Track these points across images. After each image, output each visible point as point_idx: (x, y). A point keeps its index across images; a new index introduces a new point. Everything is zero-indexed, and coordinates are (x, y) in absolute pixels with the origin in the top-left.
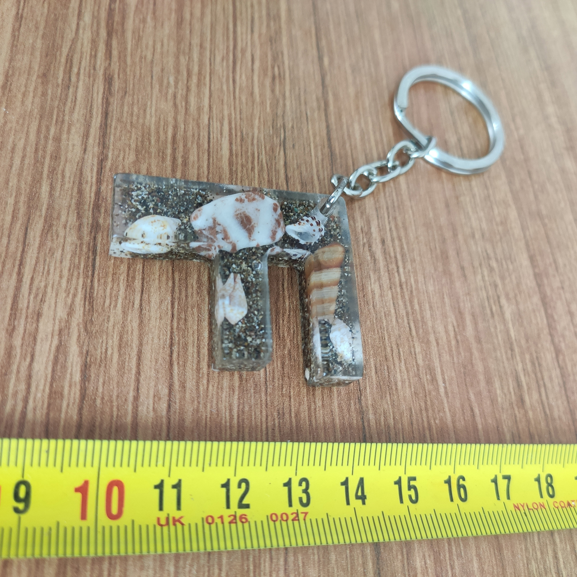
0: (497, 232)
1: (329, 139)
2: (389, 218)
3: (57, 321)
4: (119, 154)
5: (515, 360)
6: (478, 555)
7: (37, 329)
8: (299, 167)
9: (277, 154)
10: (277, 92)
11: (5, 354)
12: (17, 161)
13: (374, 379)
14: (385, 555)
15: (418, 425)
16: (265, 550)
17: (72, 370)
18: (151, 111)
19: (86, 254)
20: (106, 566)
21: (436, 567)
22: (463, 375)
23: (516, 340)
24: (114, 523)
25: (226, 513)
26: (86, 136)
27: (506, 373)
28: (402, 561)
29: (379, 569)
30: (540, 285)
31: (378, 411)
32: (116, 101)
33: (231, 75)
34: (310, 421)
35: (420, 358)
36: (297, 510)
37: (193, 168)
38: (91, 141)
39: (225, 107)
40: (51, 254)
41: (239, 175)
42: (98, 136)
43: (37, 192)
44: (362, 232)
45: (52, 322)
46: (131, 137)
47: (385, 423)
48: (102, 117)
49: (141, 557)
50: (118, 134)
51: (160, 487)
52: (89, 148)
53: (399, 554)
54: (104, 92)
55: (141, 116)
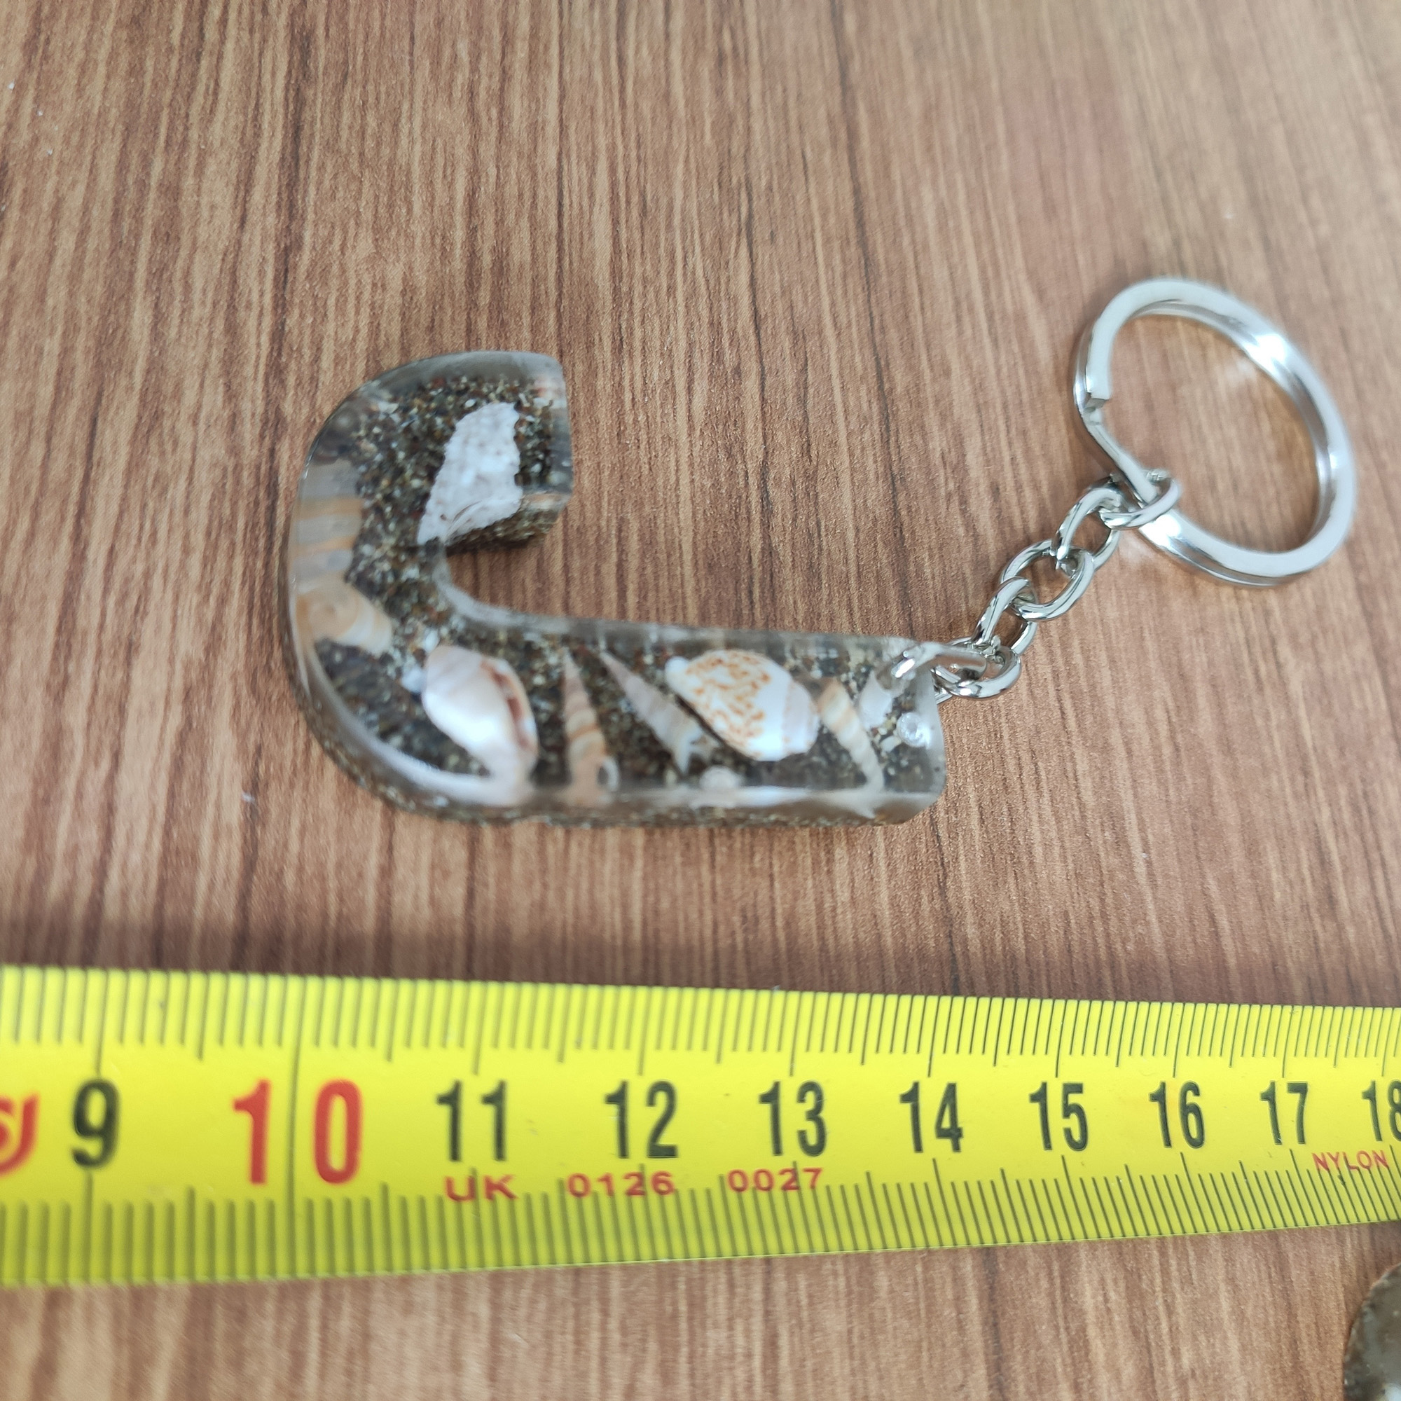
0: (1268, 477)
1: (861, 223)
2: (1008, 432)
3: (179, 667)
4: (332, 234)
5: (1313, 798)
6: (1231, 1280)
7: (126, 685)
8: (786, 291)
9: (732, 256)
10: (730, 95)
11: (44, 746)
12: (67, 242)
13: (977, 837)
14: (1009, 1278)
15: (1085, 957)
16: (715, 1263)
17: (219, 794)
18: (411, 127)
19: (249, 493)
20: (315, 1303)
21: (1130, 1310)
22: (1190, 832)
23: (1315, 749)
24: (336, 1192)
25: (620, 1169)
26: (245, 183)
27: (1292, 830)
28: (1051, 1294)
29: (994, 1312)
30: (1369, 615)
31: (988, 917)
32: (320, 95)
33: (613, 46)
34: (822, 938)
35: (1086, 785)
36: (795, 1163)
37: (520, 280)
38: (257, 196)
39: (601, 127)
40: (158, 488)
41: (638, 305)
42: (274, 187)
43: (119, 327)
44: (945, 464)
45: (165, 666)
46: (360, 191)
47: (1004, 948)
48: (285, 137)
49: (406, 1281)
50: (327, 183)
51: (451, 1099)
52: (254, 217)
53: (1043, 1274)
54: (289, 72)
55: (386, 138)
